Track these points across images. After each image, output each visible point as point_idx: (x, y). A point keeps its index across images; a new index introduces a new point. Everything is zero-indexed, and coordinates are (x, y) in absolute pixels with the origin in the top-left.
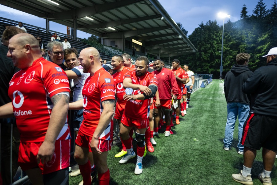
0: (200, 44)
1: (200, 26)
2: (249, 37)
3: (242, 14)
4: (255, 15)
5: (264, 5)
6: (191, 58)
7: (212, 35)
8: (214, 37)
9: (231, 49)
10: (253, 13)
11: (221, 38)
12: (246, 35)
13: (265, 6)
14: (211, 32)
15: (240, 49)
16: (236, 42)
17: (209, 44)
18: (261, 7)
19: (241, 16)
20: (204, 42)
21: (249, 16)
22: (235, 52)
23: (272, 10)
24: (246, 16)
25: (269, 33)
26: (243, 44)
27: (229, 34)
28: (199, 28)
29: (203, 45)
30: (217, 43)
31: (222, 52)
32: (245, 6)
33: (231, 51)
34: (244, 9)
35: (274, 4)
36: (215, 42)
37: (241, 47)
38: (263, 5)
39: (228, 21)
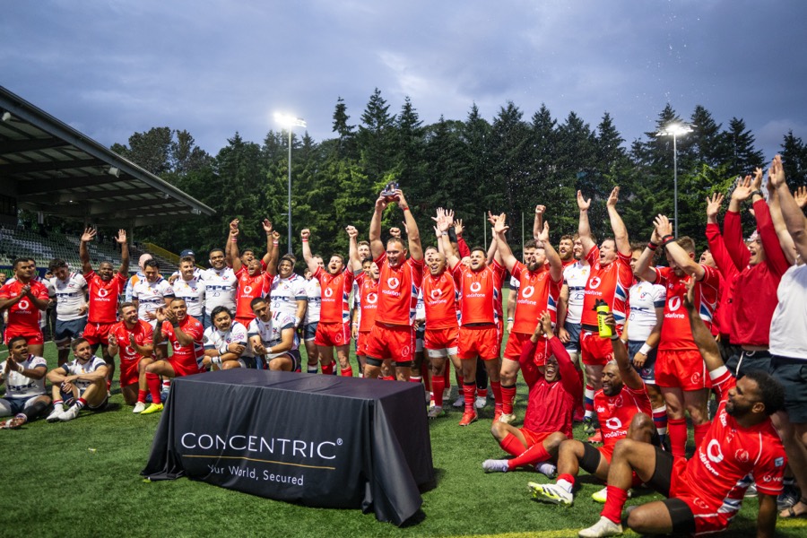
0: (233, 192)
1: (231, 143)
2: (354, 179)
3: (336, 121)
4: (366, 126)
5: (385, 105)
6: (207, 230)
7: (263, 170)
8: (269, 175)
9: (312, 209)
10: (361, 123)
11: (284, 178)
12: (346, 175)
13: (387, 108)
14: (261, 163)
15: (335, 208)
16: (325, 190)
17: (255, 193)
18: (378, 108)
19: (334, 125)
20: (241, 188)
21: (353, 127)
22: (324, 216)
23: (403, 118)
24: (345, 126)
25: (398, 171)
26: (341, 197)
27: (306, 171)
28: (228, 149)
29: (240, 196)
30: (276, 193)
31: (289, 214)
32: (342, 102)
33: (314, 212)
34: (341, 109)
35: (405, 103)
36: (273, 189)
37: (339, 204)
38: (383, 103)
39: (305, 136)
